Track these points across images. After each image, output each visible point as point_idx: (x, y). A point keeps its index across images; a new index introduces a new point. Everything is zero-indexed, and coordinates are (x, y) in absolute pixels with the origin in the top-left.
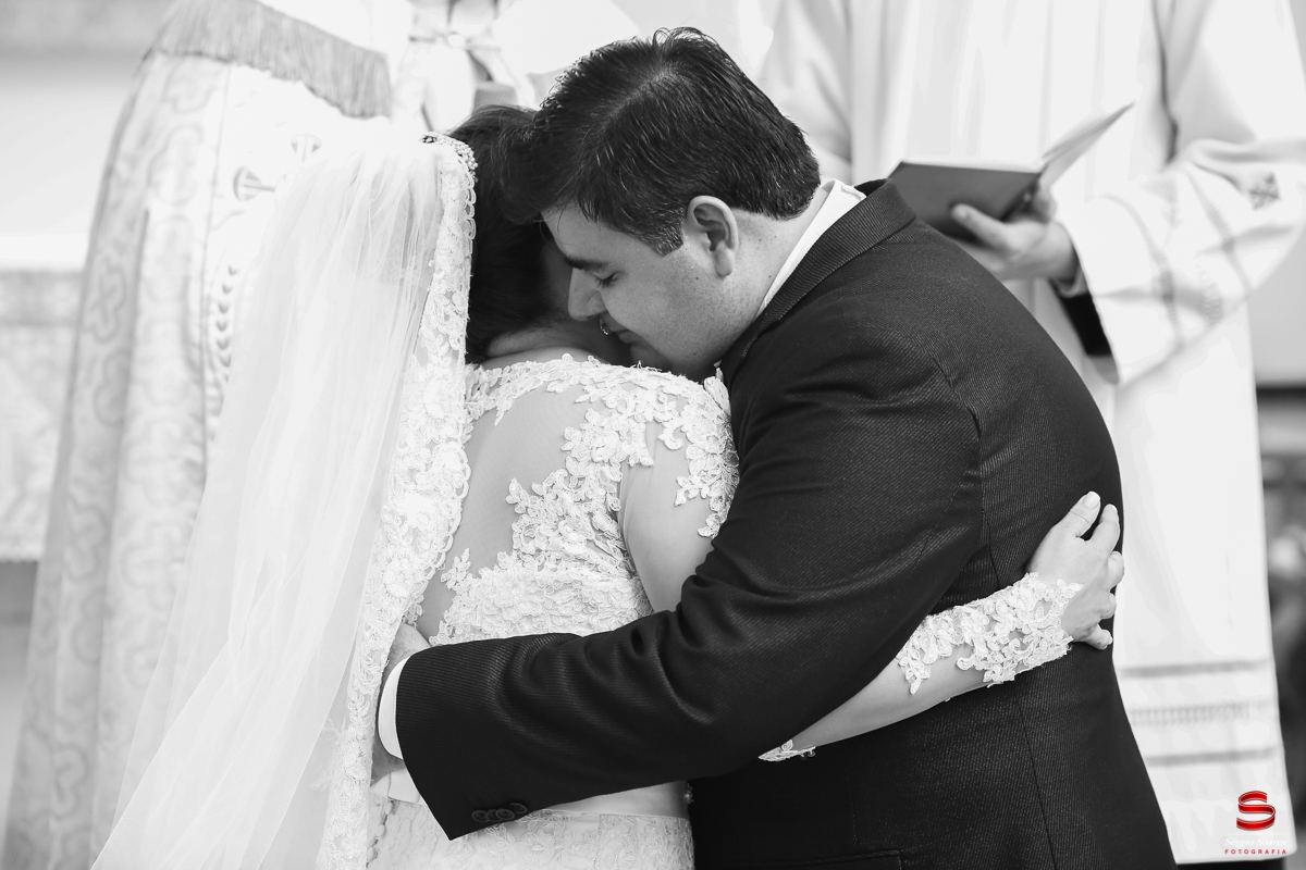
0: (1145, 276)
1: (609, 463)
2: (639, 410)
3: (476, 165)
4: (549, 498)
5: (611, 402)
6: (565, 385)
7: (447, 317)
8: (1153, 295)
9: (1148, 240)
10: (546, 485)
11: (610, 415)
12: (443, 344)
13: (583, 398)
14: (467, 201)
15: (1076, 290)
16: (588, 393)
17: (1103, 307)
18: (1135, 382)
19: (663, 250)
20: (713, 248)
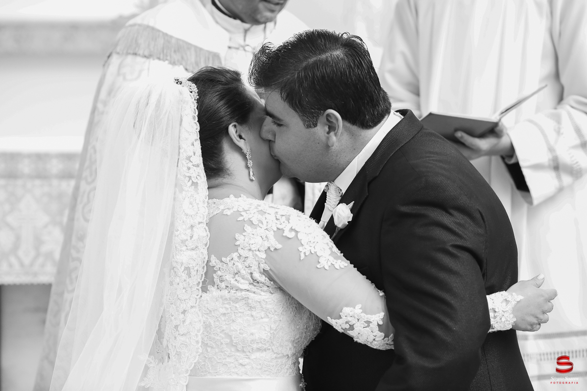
0: (545, 158)
1: (258, 250)
2: (269, 226)
3: (198, 97)
4: (230, 264)
5: (255, 222)
6: (232, 211)
7: (189, 169)
8: (549, 167)
9: (547, 142)
10: (228, 259)
11: (256, 228)
12: (189, 181)
13: (241, 218)
14: (194, 115)
15: (513, 161)
16: (242, 216)
17: (526, 172)
18: (541, 204)
19: (307, 125)
20: (328, 133)
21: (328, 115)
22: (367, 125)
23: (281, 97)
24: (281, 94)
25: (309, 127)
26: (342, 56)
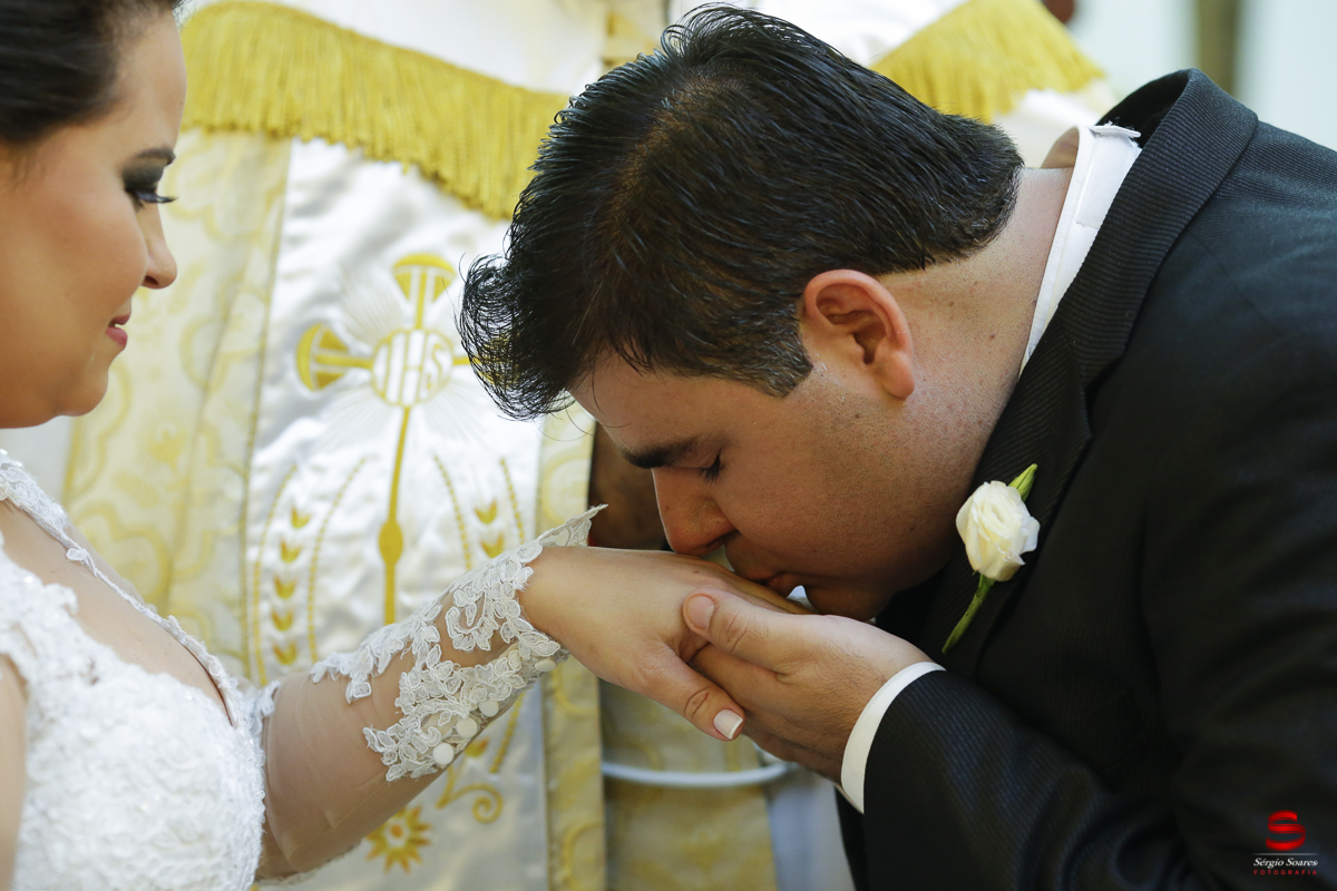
19: (779, 386)
20: (869, 358)
21: (825, 300)
22: (970, 237)
23: (629, 361)
24: (623, 354)
25: (785, 387)
26: (713, 87)
